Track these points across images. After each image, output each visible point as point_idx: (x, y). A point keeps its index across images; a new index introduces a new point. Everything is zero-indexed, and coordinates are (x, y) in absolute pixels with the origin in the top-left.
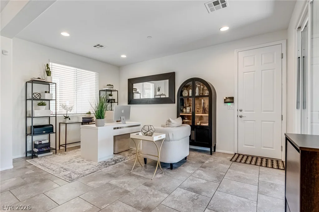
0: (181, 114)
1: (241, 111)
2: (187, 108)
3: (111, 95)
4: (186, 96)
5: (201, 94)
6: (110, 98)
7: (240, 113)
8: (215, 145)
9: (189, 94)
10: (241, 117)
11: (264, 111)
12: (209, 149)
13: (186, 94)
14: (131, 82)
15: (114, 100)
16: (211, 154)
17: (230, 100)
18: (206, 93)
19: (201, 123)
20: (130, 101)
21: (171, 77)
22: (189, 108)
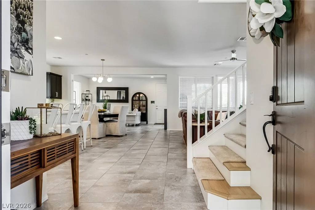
0: (133, 108)
7: (157, 107)
8: (148, 121)
10: (157, 109)
12: (145, 123)
13: (135, 98)
14: (99, 89)
15: (90, 99)
17: (153, 102)
19: (143, 111)
20: (98, 101)
21: (126, 89)
22: (136, 105)
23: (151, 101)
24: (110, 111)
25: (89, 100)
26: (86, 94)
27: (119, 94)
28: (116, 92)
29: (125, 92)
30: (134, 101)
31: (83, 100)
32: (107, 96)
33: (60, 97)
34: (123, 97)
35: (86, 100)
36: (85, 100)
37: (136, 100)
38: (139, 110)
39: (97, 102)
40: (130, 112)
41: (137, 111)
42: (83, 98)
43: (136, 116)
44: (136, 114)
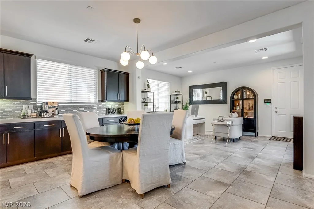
0: (233, 111)
1: (276, 108)
2: (237, 107)
3: (177, 98)
4: (236, 99)
5: (248, 98)
6: (178, 100)
7: (276, 110)
8: (258, 131)
9: (238, 97)
10: (276, 112)
11: (292, 108)
12: (253, 134)
13: (236, 97)
14: (191, 88)
15: (180, 101)
16: (256, 137)
17: (268, 101)
18: (251, 96)
19: (247, 117)
20: (191, 102)
21: (224, 85)
22: (238, 107)
23: (265, 100)
25: (179, 102)
26: (175, 95)
29: (223, 89)
31: (171, 102)
33: (126, 99)
36: (174, 102)
38: (242, 114)
39: (189, 104)
40: (220, 118)
41: (234, 117)
42: (172, 99)
43: (232, 125)
44: (232, 122)
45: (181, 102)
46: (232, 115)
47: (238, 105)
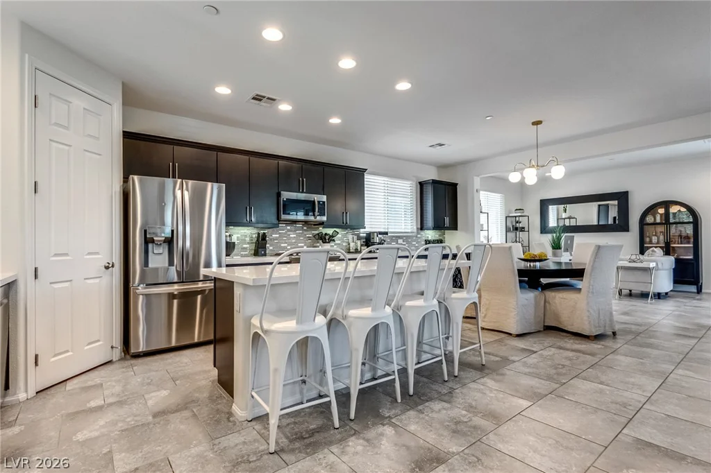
0: (645, 245)
2: (654, 238)
3: (519, 222)
6: (519, 225)
8: (702, 283)
9: (655, 220)
12: (692, 288)
13: (651, 219)
14: (544, 204)
15: (524, 228)
16: (699, 293)
20: (544, 229)
21: (622, 198)
22: (656, 238)
24: (571, 255)
25: (522, 229)
26: (516, 217)
27: (603, 210)
28: (593, 207)
29: (619, 205)
30: (646, 227)
31: (508, 230)
32: (570, 218)
33: (454, 226)
34: (615, 218)
35: (516, 229)
36: (513, 230)
37: (655, 224)
38: (668, 250)
39: (541, 233)
40: (634, 257)
41: (658, 255)
42: (510, 225)
43: (657, 268)
44: (657, 264)
45: (526, 229)
46: (655, 252)
47: (656, 235)
